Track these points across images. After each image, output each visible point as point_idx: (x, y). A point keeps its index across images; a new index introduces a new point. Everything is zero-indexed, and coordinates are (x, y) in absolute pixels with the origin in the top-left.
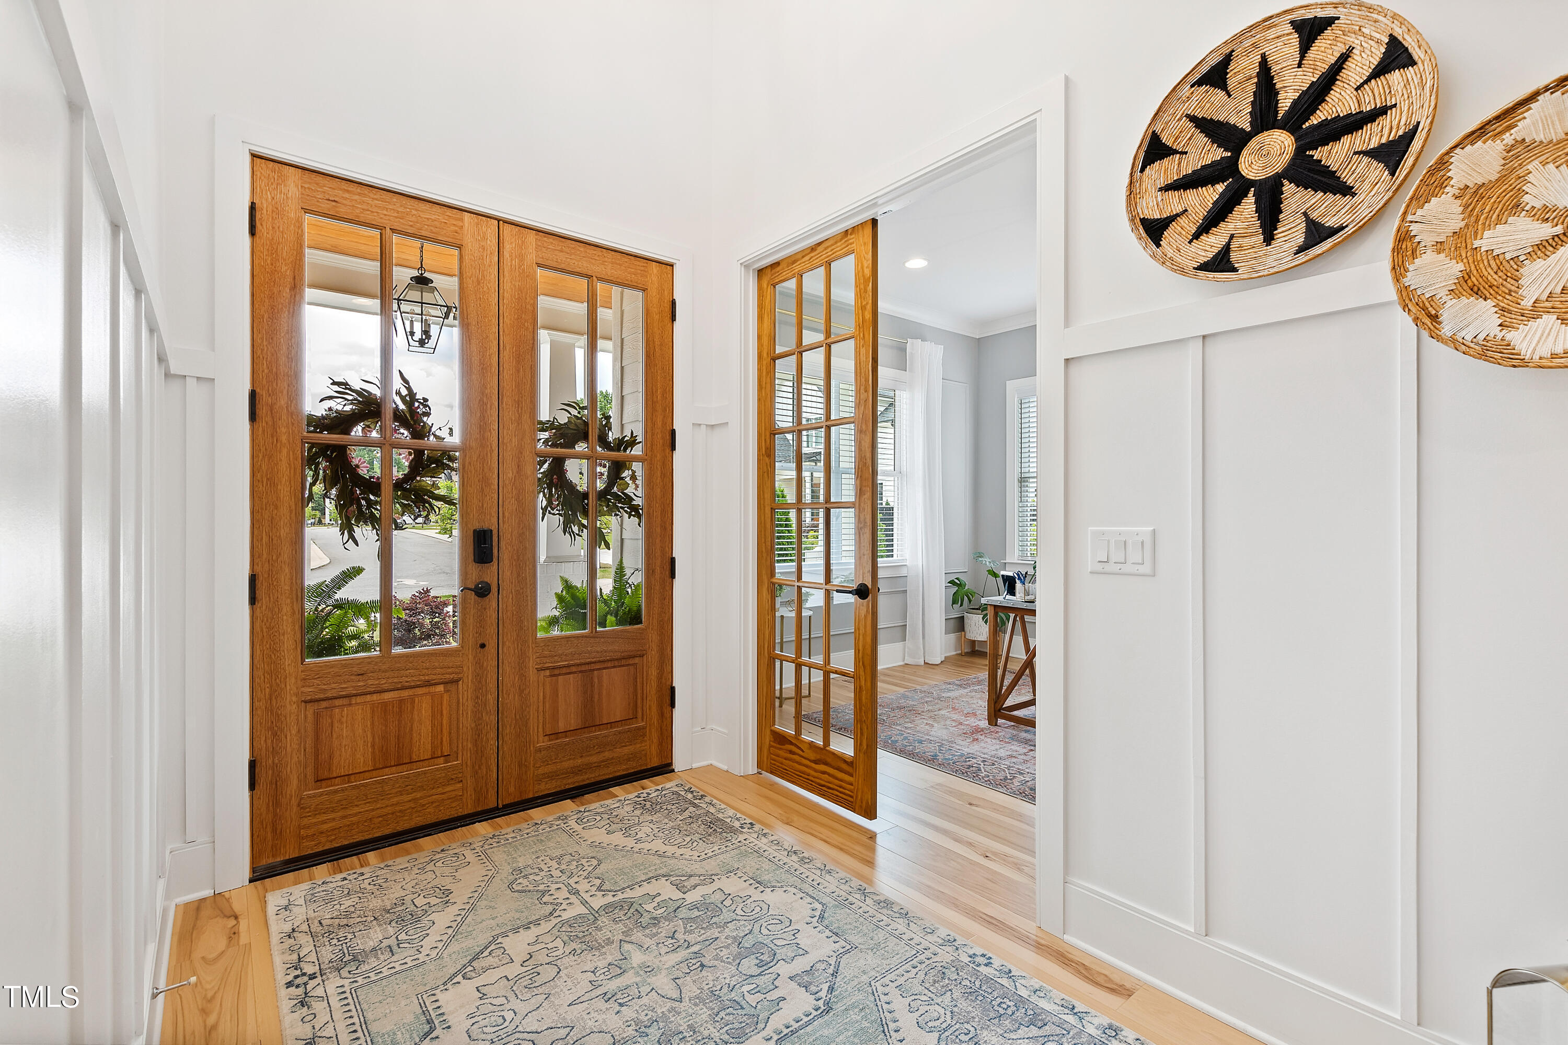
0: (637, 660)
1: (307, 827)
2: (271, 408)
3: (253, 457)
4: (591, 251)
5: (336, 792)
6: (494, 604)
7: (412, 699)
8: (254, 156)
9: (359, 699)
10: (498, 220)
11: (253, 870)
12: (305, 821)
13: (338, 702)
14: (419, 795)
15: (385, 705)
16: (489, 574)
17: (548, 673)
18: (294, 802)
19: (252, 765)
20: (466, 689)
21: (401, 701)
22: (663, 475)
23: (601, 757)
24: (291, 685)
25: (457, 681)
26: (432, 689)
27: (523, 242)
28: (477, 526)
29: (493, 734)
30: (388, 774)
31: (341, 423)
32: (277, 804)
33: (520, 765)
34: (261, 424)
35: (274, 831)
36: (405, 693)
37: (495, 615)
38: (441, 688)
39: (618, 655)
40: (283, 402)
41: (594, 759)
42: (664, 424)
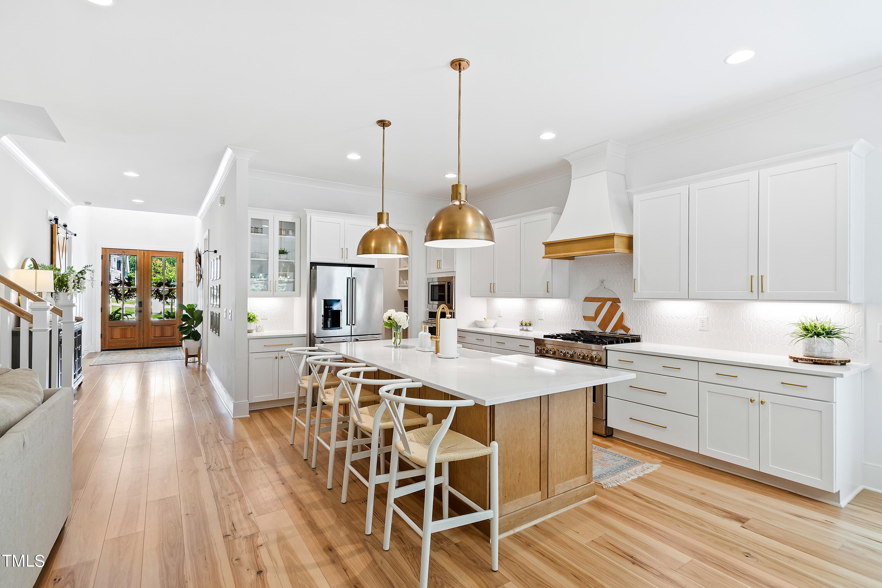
0: (174, 325)
1: (109, 345)
2: (104, 284)
3: (102, 291)
4: (163, 252)
5: (114, 341)
6: (143, 314)
7: (127, 328)
8: (102, 248)
9: (118, 327)
10: (144, 250)
11: (101, 350)
12: (109, 344)
13: (115, 327)
14: (128, 343)
15: (122, 329)
16: (142, 309)
17: (154, 326)
18: (108, 341)
19: (101, 335)
20: (137, 327)
21: (125, 328)
22: (180, 292)
23: (165, 342)
24: (107, 324)
25: (135, 326)
26: (131, 327)
27: (149, 253)
28: (139, 301)
29: (142, 335)
30: (123, 339)
31: (116, 285)
32: (105, 341)
33: (147, 341)
34: (103, 286)
35: (104, 344)
36: (126, 327)
37: (143, 316)
38: (132, 327)
39: (170, 324)
40: (106, 283)
41: (164, 342)
42: (181, 282)
